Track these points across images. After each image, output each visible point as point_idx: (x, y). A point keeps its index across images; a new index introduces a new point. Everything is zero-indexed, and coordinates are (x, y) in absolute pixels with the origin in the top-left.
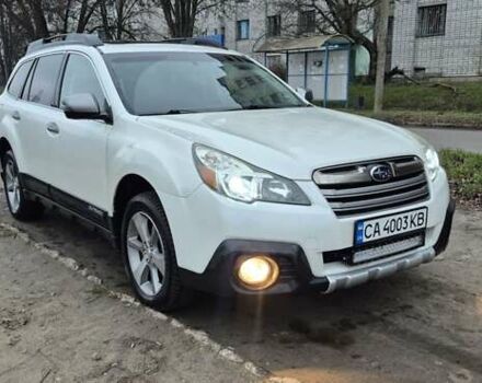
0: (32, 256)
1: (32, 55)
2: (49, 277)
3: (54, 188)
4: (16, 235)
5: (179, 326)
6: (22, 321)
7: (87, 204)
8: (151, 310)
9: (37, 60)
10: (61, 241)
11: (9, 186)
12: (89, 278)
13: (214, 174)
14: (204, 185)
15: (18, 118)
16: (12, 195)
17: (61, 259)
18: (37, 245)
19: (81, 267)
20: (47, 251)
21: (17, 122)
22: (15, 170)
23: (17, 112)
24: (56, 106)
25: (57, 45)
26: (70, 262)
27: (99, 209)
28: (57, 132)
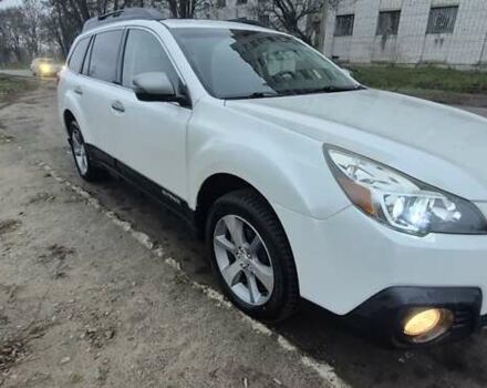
0: (105, 227)
1: (88, 33)
2: (126, 257)
3: (120, 162)
4: (87, 199)
5: (291, 348)
6: (108, 333)
7: (161, 188)
8: (249, 318)
9: (93, 37)
10: (128, 206)
11: (77, 151)
12: (167, 261)
13: (368, 193)
14: (354, 207)
15: (80, 93)
16: (79, 159)
17: (135, 234)
18: (108, 214)
19: (156, 244)
20: (119, 223)
21: (79, 96)
22: (81, 139)
23: (79, 87)
24: (118, 82)
25: (113, 21)
26: (144, 238)
27: (176, 197)
28: (123, 111)
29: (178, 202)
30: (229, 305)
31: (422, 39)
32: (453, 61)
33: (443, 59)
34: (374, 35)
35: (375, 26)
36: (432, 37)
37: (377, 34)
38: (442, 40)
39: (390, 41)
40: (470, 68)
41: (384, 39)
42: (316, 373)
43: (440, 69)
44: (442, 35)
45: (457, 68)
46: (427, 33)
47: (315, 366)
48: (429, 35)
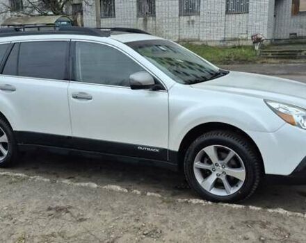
5: (259, 209)
7: (137, 146)
15: (9, 90)
21: (5, 92)
27: (153, 148)
28: (90, 99)
29: (157, 150)
30: (210, 203)
31: (177, 20)
32: (205, 39)
33: (197, 38)
34: (135, 17)
35: (135, 9)
36: (185, 19)
37: (138, 16)
38: (193, 22)
39: (150, 22)
40: (218, 44)
41: (145, 20)
42: (278, 213)
43: (197, 45)
44: (192, 17)
45: (210, 44)
46: (180, 15)
47: (276, 211)
48: (182, 18)
